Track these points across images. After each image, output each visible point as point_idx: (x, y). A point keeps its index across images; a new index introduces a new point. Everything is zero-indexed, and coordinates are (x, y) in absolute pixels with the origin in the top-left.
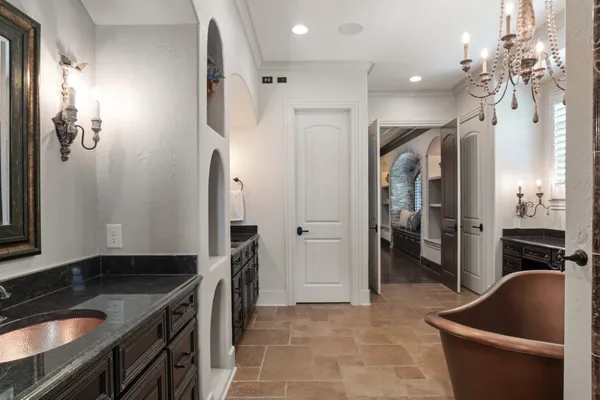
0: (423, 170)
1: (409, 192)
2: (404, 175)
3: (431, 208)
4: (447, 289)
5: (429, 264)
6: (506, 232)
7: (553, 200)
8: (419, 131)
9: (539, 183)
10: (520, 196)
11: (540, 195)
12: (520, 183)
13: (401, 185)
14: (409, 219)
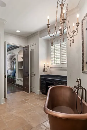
0: (17, 59)
1: (11, 65)
2: (9, 60)
3: (19, 70)
4: (26, 92)
5: (18, 85)
6: (41, 76)
7: (50, 68)
8: (17, 47)
9: (48, 64)
10: (44, 67)
11: (48, 67)
12: (44, 64)
13: (8, 63)
14: (11, 73)
